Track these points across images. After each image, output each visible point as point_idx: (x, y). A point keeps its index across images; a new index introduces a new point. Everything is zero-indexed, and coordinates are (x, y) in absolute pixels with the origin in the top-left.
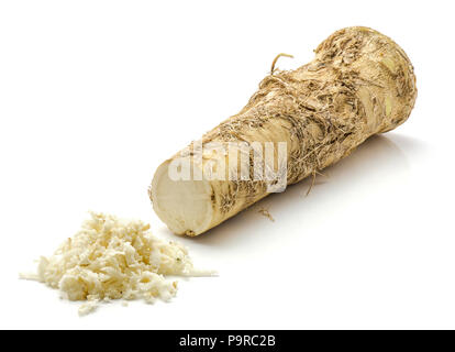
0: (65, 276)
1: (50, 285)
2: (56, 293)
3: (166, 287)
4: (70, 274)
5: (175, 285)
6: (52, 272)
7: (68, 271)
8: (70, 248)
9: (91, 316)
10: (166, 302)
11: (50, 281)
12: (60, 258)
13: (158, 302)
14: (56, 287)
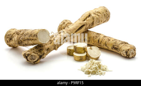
2: (84, 73)
4: (86, 70)
8: (87, 65)
9: (90, 77)
13: (102, 75)
14: (84, 72)
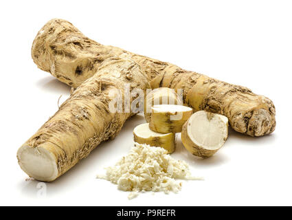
0: (121, 178)
1: (113, 182)
3: (175, 185)
5: (180, 185)
6: (114, 176)
7: (123, 175)
10: (176, 193)
11: (113, 180)
12: (119, 167)
